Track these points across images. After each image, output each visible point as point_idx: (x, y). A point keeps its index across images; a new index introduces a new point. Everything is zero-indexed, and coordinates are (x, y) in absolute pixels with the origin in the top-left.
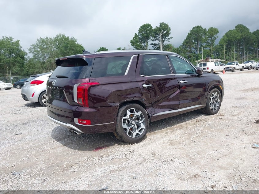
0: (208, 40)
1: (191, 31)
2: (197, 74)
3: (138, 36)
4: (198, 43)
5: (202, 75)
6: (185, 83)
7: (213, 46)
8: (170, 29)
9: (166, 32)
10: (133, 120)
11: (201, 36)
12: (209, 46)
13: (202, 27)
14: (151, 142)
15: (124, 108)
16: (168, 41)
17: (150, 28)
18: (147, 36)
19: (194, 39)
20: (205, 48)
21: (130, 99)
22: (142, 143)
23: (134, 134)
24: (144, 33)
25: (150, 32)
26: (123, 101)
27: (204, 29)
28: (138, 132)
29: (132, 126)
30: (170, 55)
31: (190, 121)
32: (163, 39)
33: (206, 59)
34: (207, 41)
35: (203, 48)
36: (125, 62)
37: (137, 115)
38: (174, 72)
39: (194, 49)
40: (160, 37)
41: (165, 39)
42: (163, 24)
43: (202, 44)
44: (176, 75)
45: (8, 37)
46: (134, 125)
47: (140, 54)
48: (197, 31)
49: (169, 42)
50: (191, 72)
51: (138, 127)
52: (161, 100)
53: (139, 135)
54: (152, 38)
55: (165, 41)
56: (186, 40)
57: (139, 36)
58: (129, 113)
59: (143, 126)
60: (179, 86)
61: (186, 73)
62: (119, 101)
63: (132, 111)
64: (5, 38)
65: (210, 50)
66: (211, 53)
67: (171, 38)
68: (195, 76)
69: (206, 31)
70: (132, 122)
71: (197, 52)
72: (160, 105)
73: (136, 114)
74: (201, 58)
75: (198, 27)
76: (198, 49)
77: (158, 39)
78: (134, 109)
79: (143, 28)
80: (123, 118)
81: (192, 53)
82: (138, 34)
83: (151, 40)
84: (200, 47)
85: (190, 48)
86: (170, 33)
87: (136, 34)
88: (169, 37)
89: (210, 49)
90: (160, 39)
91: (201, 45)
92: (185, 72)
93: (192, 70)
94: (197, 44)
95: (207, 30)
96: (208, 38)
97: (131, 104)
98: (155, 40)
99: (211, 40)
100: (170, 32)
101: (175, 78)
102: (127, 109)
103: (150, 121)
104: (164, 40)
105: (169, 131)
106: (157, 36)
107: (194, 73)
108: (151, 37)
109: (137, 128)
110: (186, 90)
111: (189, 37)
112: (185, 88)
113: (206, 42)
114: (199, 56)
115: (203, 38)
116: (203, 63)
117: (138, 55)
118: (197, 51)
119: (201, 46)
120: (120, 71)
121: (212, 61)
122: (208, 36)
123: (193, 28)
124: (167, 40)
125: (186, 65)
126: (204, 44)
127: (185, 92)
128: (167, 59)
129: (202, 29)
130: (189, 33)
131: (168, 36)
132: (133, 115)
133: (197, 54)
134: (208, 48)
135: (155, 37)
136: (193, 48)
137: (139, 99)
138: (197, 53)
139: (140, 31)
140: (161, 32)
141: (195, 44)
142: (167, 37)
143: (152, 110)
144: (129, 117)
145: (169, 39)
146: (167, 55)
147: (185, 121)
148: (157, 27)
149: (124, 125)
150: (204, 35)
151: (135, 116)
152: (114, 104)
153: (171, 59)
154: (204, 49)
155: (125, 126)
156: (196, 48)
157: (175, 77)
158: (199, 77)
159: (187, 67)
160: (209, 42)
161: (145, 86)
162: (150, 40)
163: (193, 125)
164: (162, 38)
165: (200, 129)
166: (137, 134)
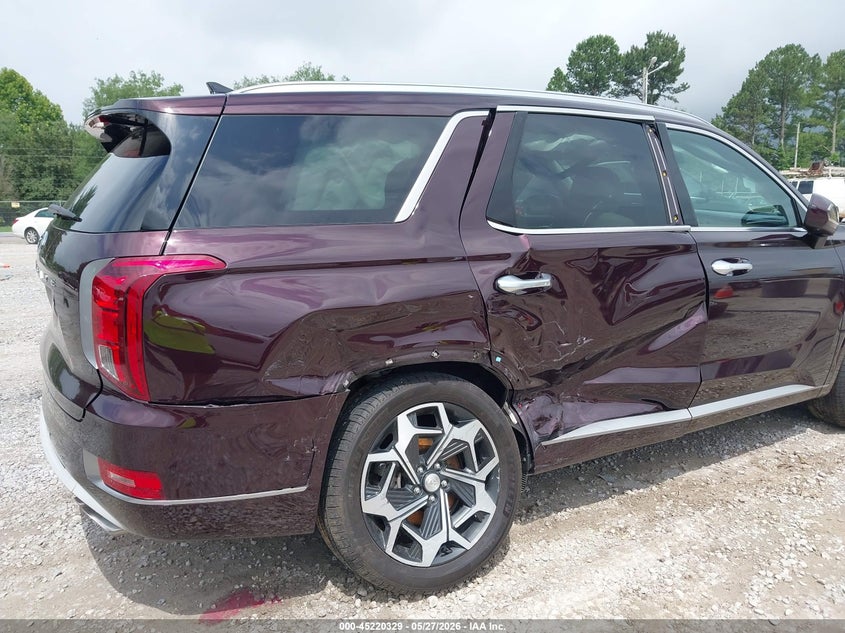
0: (823, 98)
1: (762, 62)
2: (802, 232)
3: (565, 78)
4: (782, 110)
5: (829, 238)
6: (737, 273)
7: (839, 121)
8: (682, 57)
9: (666, 64)
10: (433, 470)
11: (799, 82)
12: (825, 119)
13: (803, 50)
14: (523, 588)
15: (379, 401)
16: (671, 98)
17: (611, 52)
18: (597, 81)
19: (772, 92)
20: (810, 126)
21: (419, 355)
22: (471, 598)
23: (430, 547)
24: (589, 70)
25: (609, 66)
26: (373, 365)
27: (811, 56)
28: (455, 537)
29: (422, 502)
30: (668, 125)
31: (745, 459)
32: (656, 92)
33: (815, 167)
34: (818, 102)
35: (803, 126)
36: (405, 150)
37: (454, 440)
38: (686, 216)
39: (766, 131)
40: (643, 82)
41: (661, 91)
42: (659, 36)
43: (800, 113)
44: (693, 229)
45: (149, 75)
46: (436, 494)
47: (499, 108)
48: (785, 64)
49: (676, 101)
50: (775, 215)
51: (457, 504)
52: (602, 362)
53: (457, 552)
54: (614, 87)
55: (661, 98)
56: (739, 95)
57: (571, 79)
58: (407, 430)
59: (485, 502)
60: (703, 288)
61: (744, 222)
62: (352, 368)
63: (427, 419)
64: (138, 77)
65: (829, 135)
66: (831, 145)
67: (684, 87)
68: (794, 242)
69: (819, 64)
70: (422, 480)
71: (777, 141)
72: (596, 381)
73: (451, 432)
74: (789, 162)
75: (789, 48)
76: (783, 130)
77: (637, 90)
78: (441, 407)
79: (585, 52)
80: (372, 458)
81: (757, 143)
82: (565, 71)
83: (612, 93)
84: (789, 121)
85: (752, 125)
86: (682, 70)
87: (558, 72)
88: (676, 85)
89: (827, 130)
90: (645, 89)
91: (794, 116)
92: (742, 215)
93: (780, 208)
94: (779, 113)
95: (824, 61)
96: (825, 89)
97: (427, 380)
98: (626, 93)
99: (835, 99)
100: (681, 67)
101: (687, 249)
102: (397, 407)
103: (532, 471)
104: (658, 95)
105: (633, 520)
106: (634, 81)
107: (787, 224)
108: (612, 83)
109: (452, 514)
110: (733, 304)
111: (751, 86)
112: (728, 295)
113: (816, 107)
114: (781, 156)
115: (805, 88)
116: (799, 181)
117: (486, 113)
118: (776, 136)
119: (796, 118)
120: (376, 199)
121: (837, 173)
122: (823, 82)
123: (771, 53)
124: (667, 93)
125: (748, 184)
126: (807, 114)
127: (729, 315)
128: (654, 142)
129: (805, 55)
130: (751, 72)
131: (673, 81)
132: (435, 438)
133: (777, 147)
134: (820, 129)
135: (627, 83)
136: (763, 126)
137: (474, 358)
138: (774, 143)
139: (574, 61)
140: (647, 65)
141: (774, 111)
142: (669, 86)
143: (546, 412)
144: (408, 451)
145: (677, 91)
146: (651, 124)
147: (720, 459)
148: (636, 49)
149: (370, 495)
150: (808, 80)
151: (444, 444)
152: (316, 381)
153: (676, 149)
154: (806, 129)
155: (377, 504)
156: (775, 129)
157: (688, 240)
158: (813, 248)
159: (753, 191)
160: (827, 105)
161: (509, 284)
162: (607, 92)
163: (761, 492)
164: (652, 87)
165: (805, 523)
166: (449, 545)
